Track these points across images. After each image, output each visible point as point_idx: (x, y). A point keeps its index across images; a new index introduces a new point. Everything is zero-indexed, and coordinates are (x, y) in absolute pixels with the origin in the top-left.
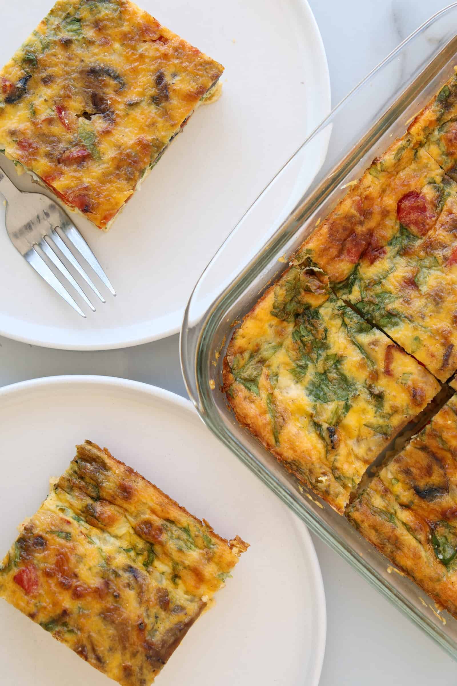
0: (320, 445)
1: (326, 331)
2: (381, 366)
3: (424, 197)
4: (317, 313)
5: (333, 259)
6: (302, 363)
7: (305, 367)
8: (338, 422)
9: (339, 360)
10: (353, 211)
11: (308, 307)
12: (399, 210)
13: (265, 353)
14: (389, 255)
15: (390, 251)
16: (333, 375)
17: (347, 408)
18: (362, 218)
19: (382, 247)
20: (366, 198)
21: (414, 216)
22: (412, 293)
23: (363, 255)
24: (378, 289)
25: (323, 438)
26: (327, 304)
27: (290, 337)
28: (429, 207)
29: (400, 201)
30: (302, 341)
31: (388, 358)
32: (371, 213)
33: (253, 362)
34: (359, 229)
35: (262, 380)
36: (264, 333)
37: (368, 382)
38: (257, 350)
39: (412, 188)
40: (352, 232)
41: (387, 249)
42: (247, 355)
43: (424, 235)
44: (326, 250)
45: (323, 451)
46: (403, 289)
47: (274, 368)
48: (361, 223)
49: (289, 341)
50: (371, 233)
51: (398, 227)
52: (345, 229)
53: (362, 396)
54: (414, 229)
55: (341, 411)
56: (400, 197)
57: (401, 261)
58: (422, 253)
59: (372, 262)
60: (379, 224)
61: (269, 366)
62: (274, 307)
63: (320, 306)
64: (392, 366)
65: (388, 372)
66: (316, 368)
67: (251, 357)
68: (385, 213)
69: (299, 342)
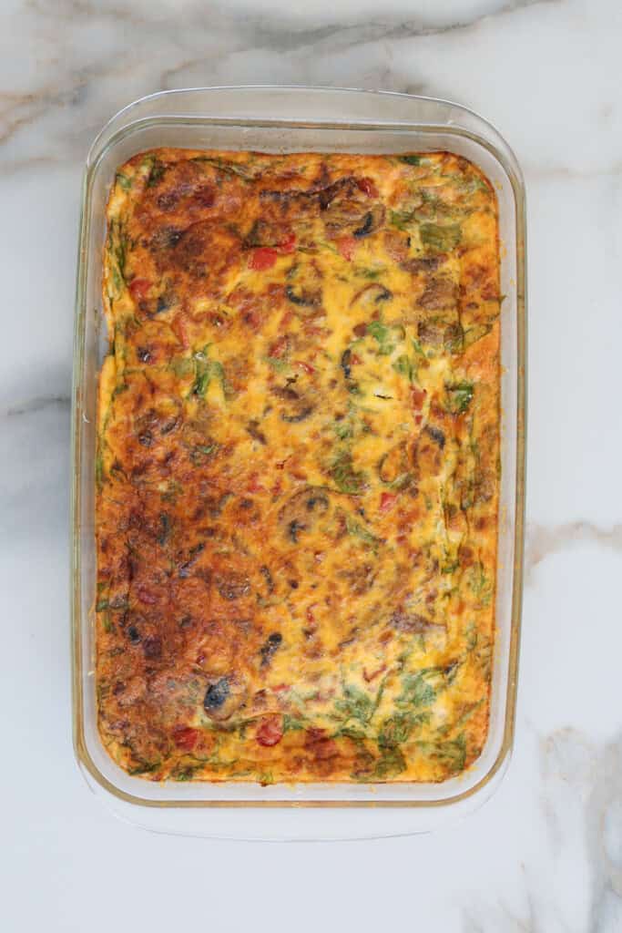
0: (462, 671)
1: (386, 724)
2: (383, 676)
3: (258, 733)
4: (379, 739)
5: (344, 758)
6: (417, 720)
7: (420, 718)
8: (437, 668)
9: (397, 700)
10: (304, 770)
11: (381, 747)
12: (277, 742)
13: (431, 749)
14: (309, 724)
15: (305, 725)
16: (410, 696)
17: (424, 672)
18: (304, 761)
19: (308, 732)
20: (289, 769)
21: (274, 731)
22: (324, 694)
23: (325, 740)
24: (339, 713)
25: (456, 672)
26: (369, 737)
27: (408, 741)
28: (259, 726)
29: (271, 746)
30: (405, 732)
31: (375, 675)
32: (295, 757)
33: (443, 752)
34: (311, 756)
35: (453, 737)
36: (422, 761)
37: (397, 672)
38: (433, 756)
39: (258, 746)
40: (317, 760)
41: (306, 727)
42: (444, 760)
43: (279, 714)
44: (342, 767)
45: (464, 666)
46: (326, 701)
47: (437, 735)
48: (306, 758)
49: (412, 740)
50: (307, 746)
51: (287, 733)
52: (320, 766)
53: (409, 670)
54: (281, 723)
55: (428, 674)
56: (269, 748)
57: (307, 714)
58: (293, 706)
59: (323, 730)
60: (297, 747)
61: (438, 739)
62: (401, 771)
63: (373, 739)
64: (378, 669)
65: (384, 668)
66: (414, 710)
67: (441, 756)
68: (288, 749)
69: (406, 734)
